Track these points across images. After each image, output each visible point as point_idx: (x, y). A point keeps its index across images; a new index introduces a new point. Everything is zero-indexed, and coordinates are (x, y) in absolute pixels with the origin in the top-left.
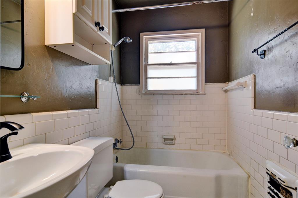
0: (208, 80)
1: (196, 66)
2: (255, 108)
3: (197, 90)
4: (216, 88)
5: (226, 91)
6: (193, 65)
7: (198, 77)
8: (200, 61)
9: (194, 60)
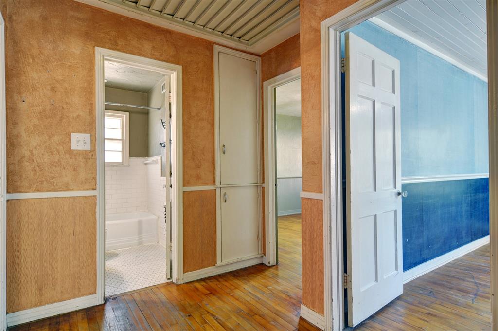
0: (131, 155)
1: (121, 142)
2: (162, 176)
3: (122, 162)
4: (138, 161)
5: (146, 164)
6: (119, 141)
7: (123, 151)
8: (125, 139)
9: (120, 137)
